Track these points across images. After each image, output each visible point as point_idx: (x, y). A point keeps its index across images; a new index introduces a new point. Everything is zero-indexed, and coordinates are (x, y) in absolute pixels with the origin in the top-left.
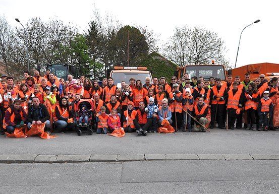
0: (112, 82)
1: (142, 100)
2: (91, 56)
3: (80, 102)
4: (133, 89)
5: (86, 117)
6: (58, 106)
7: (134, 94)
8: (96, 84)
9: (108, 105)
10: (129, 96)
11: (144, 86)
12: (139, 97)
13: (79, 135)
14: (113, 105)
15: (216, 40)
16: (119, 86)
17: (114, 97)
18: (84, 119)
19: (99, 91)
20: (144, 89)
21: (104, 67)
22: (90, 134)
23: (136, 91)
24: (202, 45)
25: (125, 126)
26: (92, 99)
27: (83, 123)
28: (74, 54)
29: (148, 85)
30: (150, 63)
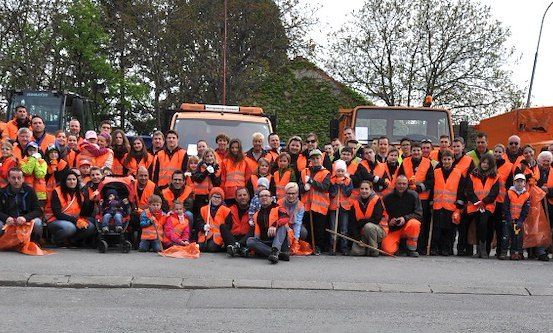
0: (175, 142)
1: (243, 184)
2: (113, 59)
3: (105, 182)
4: (222, 159)
5: (118, 215)
6: (58, 190)
7: (224, 172)
8: (139, 144)
9: (164, 192)
10: (212, 176)
11: (250, 154)
12: (236, 178)
13: (102, 251)
14: (177, 193)
15: (486, 27)
16: (192, 151)
17: (180, 176)
18: (113, 219)
19: (146, 160)
20: (247, 159)
21: (152, 94)
22: (125, 250)
23: (229, 163)
24: (447, 38)
25: (201, 239)
26: (131, 177)
27: (111, 228)
28: (63, 52)
29: (257, 151)
30: (285, 89)
